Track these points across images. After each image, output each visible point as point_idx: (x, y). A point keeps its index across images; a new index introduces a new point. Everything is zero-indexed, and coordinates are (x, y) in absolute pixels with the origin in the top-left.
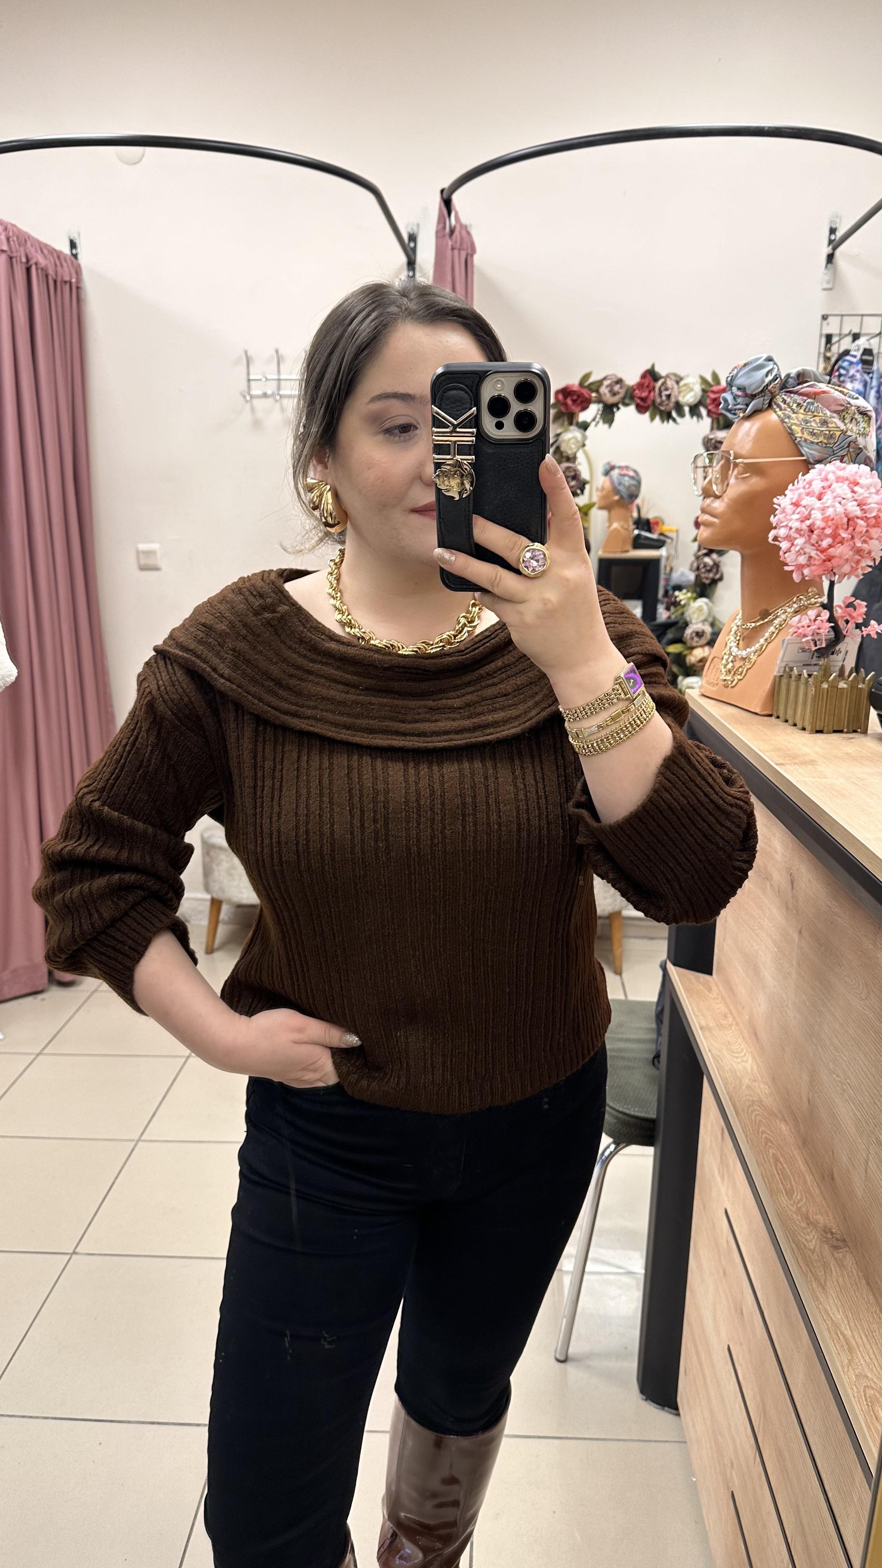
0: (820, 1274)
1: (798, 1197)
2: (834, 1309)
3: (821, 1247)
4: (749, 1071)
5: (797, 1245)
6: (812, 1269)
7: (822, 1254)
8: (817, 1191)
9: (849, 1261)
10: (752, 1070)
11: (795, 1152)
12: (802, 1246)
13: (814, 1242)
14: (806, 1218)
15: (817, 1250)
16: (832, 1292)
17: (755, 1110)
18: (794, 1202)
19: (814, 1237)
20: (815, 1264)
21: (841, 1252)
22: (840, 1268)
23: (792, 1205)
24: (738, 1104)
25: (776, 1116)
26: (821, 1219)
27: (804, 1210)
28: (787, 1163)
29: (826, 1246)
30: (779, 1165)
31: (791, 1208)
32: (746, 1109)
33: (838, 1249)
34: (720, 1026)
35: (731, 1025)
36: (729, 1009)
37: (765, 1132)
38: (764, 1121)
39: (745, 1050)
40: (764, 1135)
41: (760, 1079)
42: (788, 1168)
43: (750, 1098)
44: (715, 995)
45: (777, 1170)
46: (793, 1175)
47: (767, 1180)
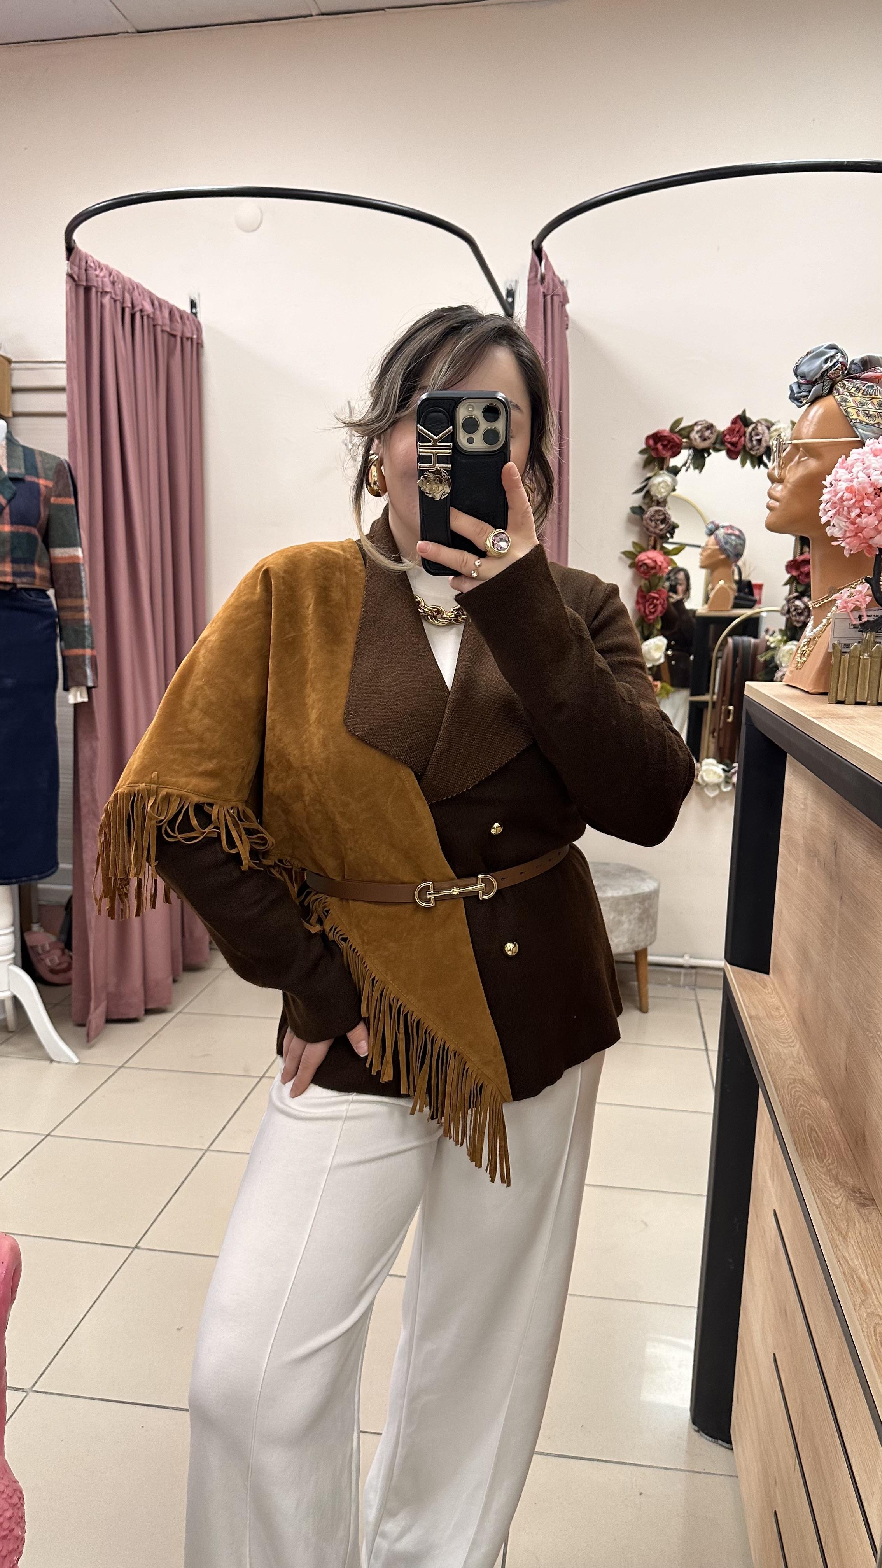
3: (846, 1203)
4: (795, 1055)
5: (822, 1201)
7: (846, 1209)
9: (874, 1217)
10: (798, 1054)
11: (833, 1124)
12: (828, 1201)
13: (840, 1199)
14: (836, 1179)
15: (843, 1205)
16: (852, 1242)
19: (841, 1195)
20: (838, 1217)
21: (867, 1209)
22: (865, 1222)
23: (821, 1167)
24: (779, 1081)
25: (817, 1092)
26: (851, 1181)
27: (834, 1172)
28: (822, 1132)
29: (852, 1204)
30: (814, 1133)
32: (787, 1084)
33: (866, 1206)
34: (771, 1017)
35: (782, 1016)
36: (782, 1003)
37: (803, 1106)
38: (804, 1096)
39: (793, 1038)
40: (801, 1109)
41: (805, 1061)
42: (824, 1136)
43: (793, 1077)
44: (770, 990)
45: (810, 1137)
46: (827, 1143)
47: (798, 1145)
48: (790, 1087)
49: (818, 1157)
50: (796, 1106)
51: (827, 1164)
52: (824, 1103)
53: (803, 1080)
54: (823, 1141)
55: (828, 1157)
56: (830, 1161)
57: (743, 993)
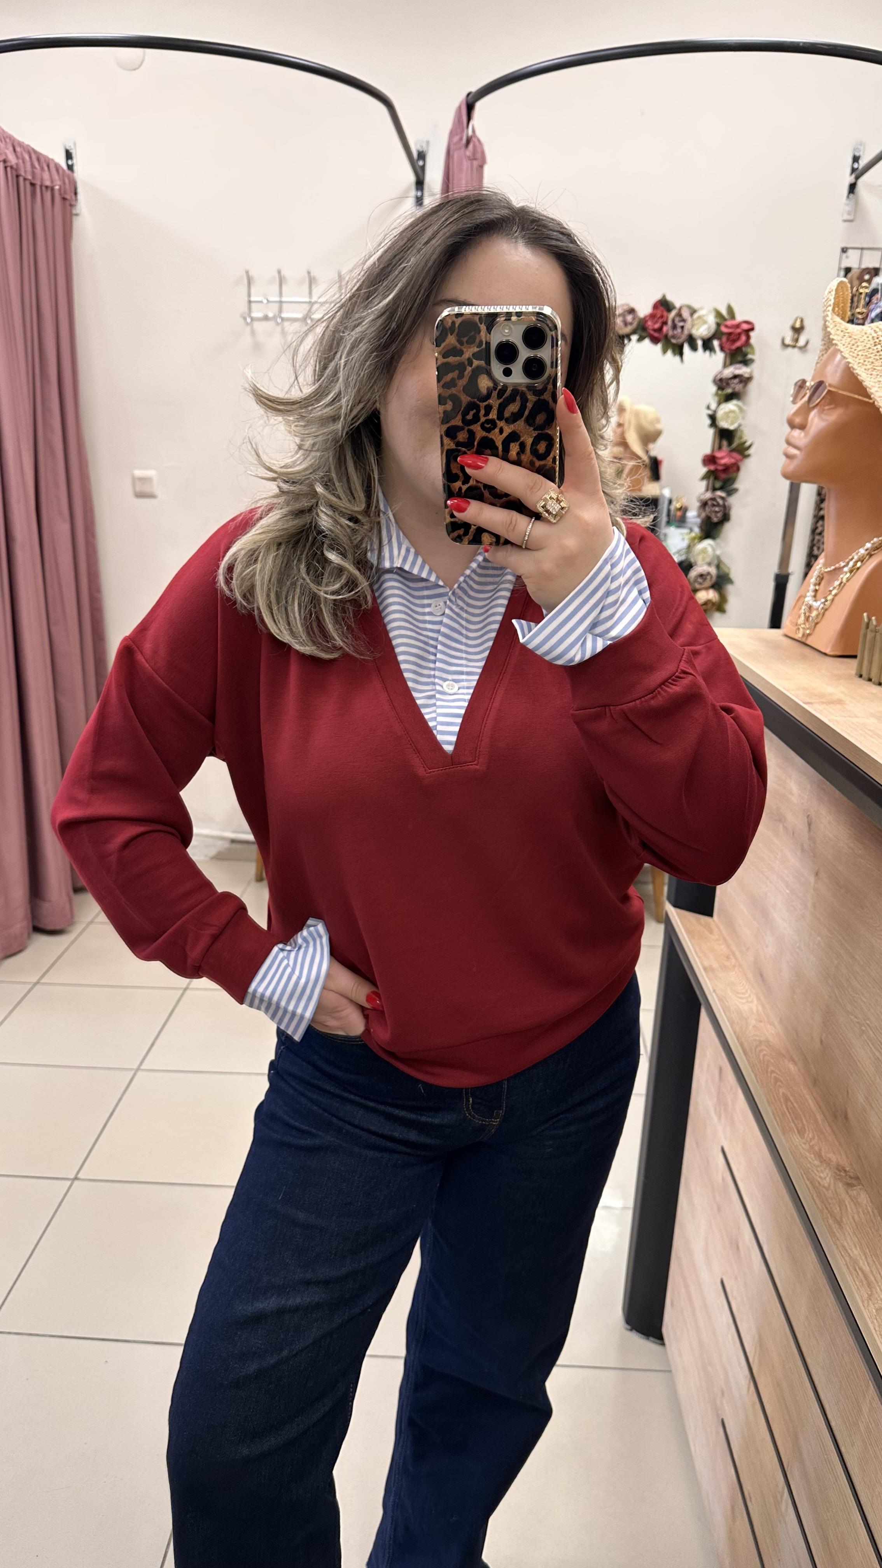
0: (835, 1211)
1: (810, 1136)
2: (851, 1244)
3: (835, 1183)
4: (755, 1011)
5: (811, 1182)
6: (828, 1206)
7: (836, 1191)
8: (829, 1131)
9: (864, 1198)
10: (758, 1011)
11: (806, 1093)
12: (817, 1183)
13: (828, 1179)
14: (819, 1155)
15: (832, 1187)
16: (848, 1228)
17: (763, 1050)
18: (807, 1141)
19: (827, 1175)
20: (830, 1201)
21: (855, 1190)
22: (855, 1205)
23: (805, 1144)
24: (746, 1045)
26: (834, 1158)
27: (816, 1148)
29: (840, 1185)
30: (791, 1104)
31: (803, 1146)
32: (755, 1048)
33: (852, 1187)
34: (723, 967)
37: (774, 1072)
38: (772, 1061)
39: (750, 991)
40: (773, 1076)
41: (766, 1020)
42: (799, 1106)
43: (757, 1039)
44: (717, 937)
45: (788, 1109)
46: (805, 1116)
47: (778, 1119)
48: (758, 1050)
49: (798, 1132)
50: (767, 1072)
52: (791, 1067)
53: (770, 1043)
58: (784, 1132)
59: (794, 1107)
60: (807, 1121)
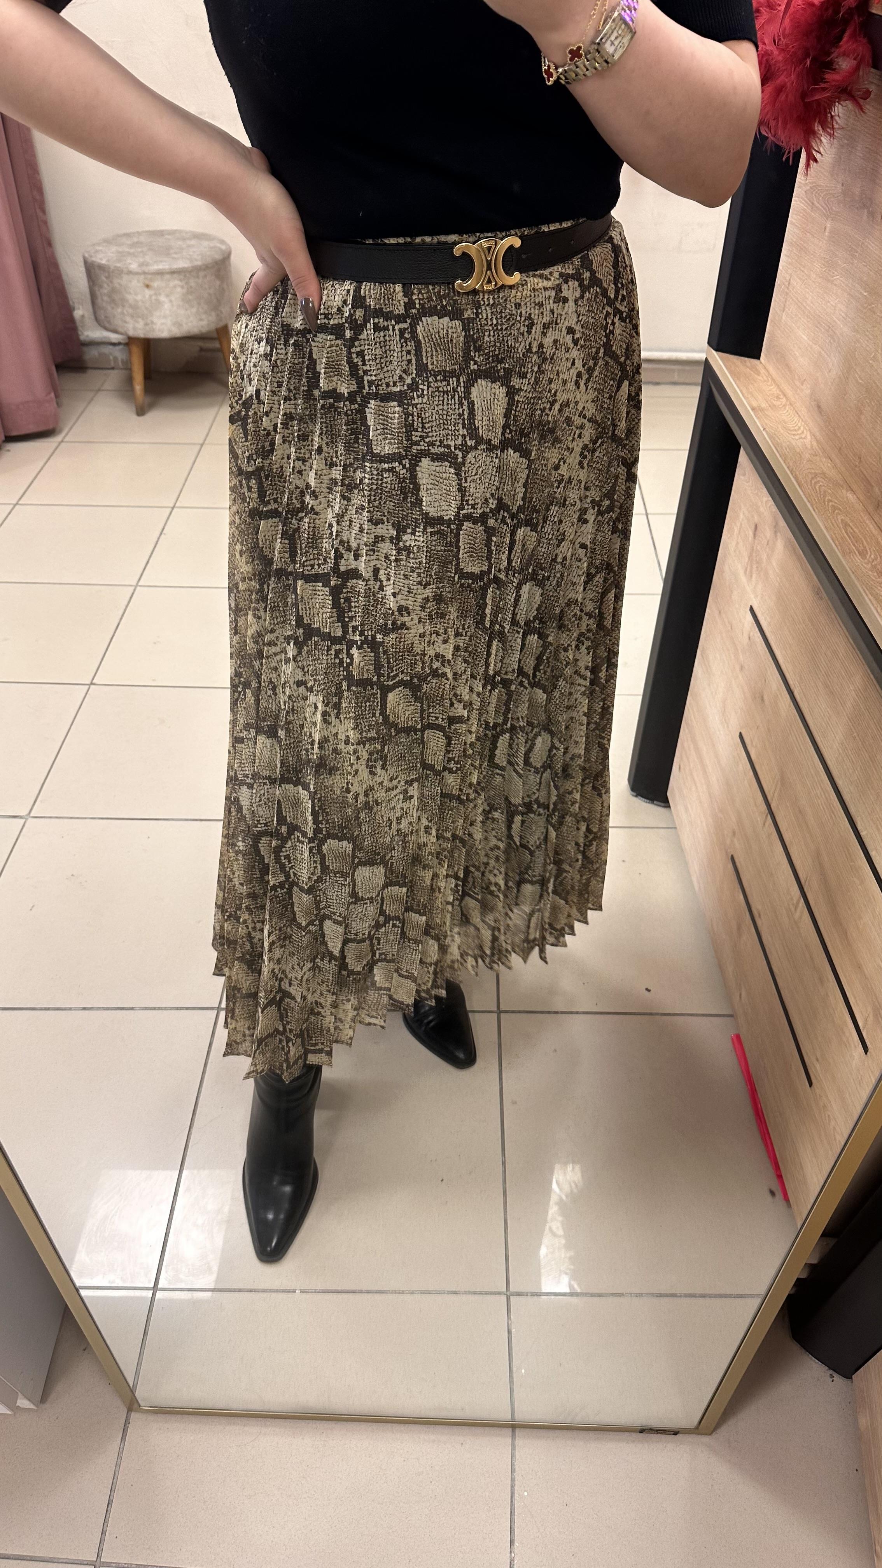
4: (809, 447)
10: (812, 446)
11: (865, 518)
17: (818, 482)
23: (866, 563)
24: (800, 477)
25: (842, 487)
28: (857, 527)
30: (849, 529)
32: (809, 480)
34: (773, 407)
35: (785, 406)
36: (781, 390)
37: (831, 501)
38: (829, 491)
39: (802, 428)
40: (830, 504)
41: (821, 454)
42: (860, 531)
43: (813, 471)
44: (765, 377)
45: (847, 534)
46: (865, 538)
47: (837, 542)
48: (813, 482)
49: (860, 554)
50: (824, 501)
51: (870, 560)
52: (850, 496)
53: (824, 474)
54: (861, 536)
55: (869, 553)
56: (872, 556)
57: (738, 382)
58: (844, 553)
59: (854, 531)
60: (868, 543)
